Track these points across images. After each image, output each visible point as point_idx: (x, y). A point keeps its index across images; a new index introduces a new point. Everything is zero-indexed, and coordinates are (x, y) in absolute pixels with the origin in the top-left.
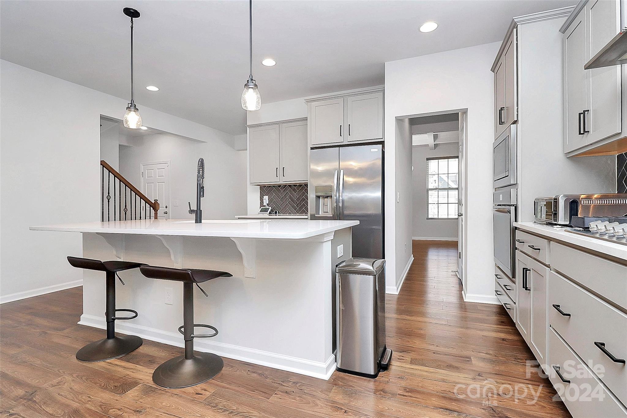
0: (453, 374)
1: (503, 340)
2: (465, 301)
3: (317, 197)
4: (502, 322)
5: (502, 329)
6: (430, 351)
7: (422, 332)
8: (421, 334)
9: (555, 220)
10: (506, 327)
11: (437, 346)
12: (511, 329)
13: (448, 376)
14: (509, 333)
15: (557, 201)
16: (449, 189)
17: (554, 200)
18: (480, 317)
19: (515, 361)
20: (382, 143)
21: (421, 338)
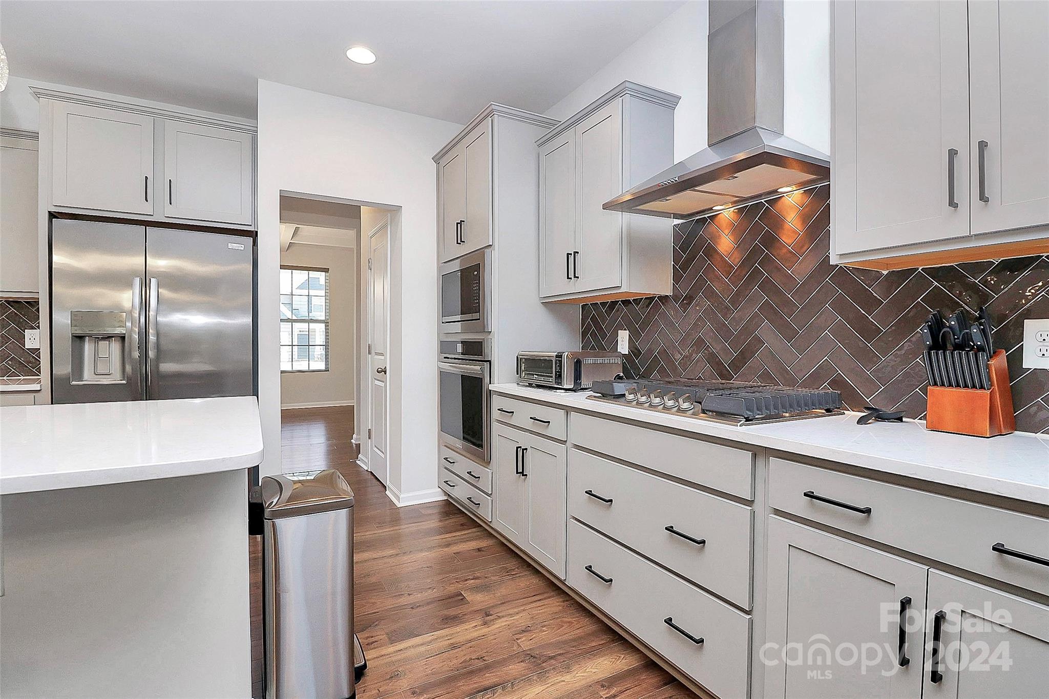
0: (458, 629)
1: (479, 550)
2: (399, 506)
3: (76, 337)
4: (462, 525)
5: (470, 535)
6: (404, 607)
7: (373, 580)
8: (372, 583)
9: (560, 383)
10: (470, 531)
11: (409, 595)
12: (478, 532)
13: (453, 636)
14: (480, 538)
15: (561, 360)
16: (311, 322)
17: (556, 358)
18: (431, 525)
19: (508, 575)
20: (254, 235)
21: (376, 591)
